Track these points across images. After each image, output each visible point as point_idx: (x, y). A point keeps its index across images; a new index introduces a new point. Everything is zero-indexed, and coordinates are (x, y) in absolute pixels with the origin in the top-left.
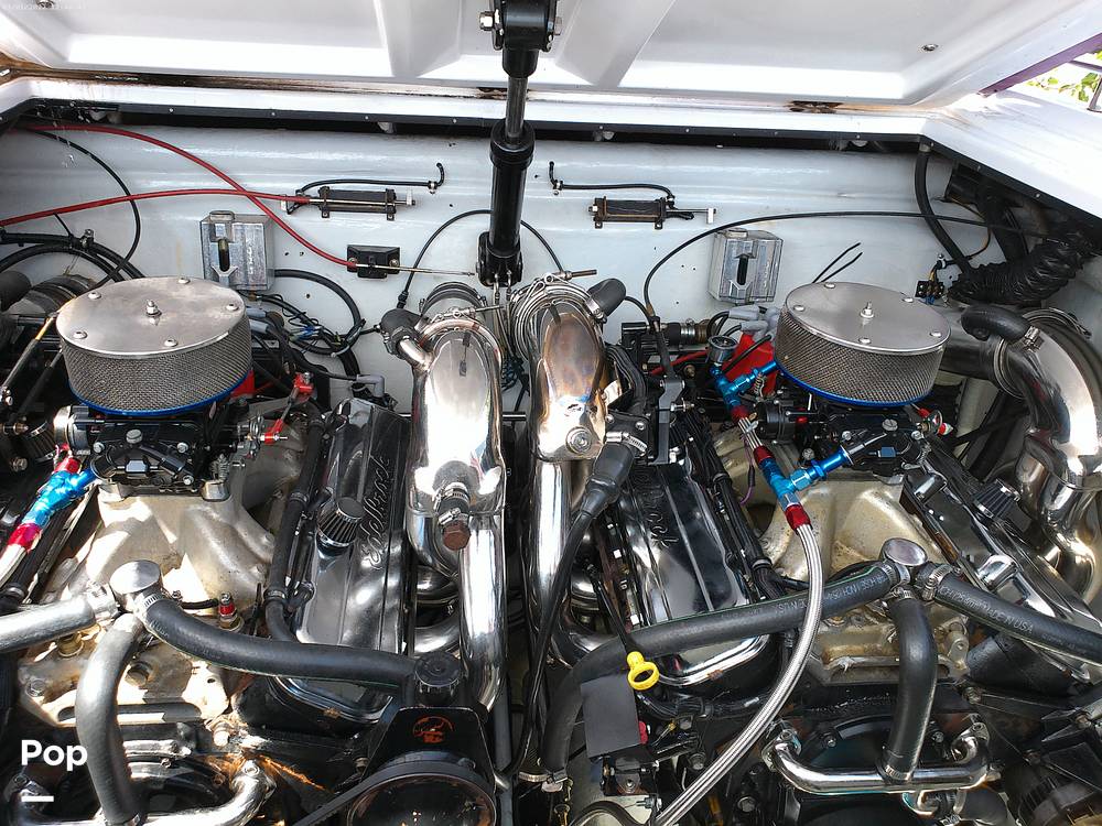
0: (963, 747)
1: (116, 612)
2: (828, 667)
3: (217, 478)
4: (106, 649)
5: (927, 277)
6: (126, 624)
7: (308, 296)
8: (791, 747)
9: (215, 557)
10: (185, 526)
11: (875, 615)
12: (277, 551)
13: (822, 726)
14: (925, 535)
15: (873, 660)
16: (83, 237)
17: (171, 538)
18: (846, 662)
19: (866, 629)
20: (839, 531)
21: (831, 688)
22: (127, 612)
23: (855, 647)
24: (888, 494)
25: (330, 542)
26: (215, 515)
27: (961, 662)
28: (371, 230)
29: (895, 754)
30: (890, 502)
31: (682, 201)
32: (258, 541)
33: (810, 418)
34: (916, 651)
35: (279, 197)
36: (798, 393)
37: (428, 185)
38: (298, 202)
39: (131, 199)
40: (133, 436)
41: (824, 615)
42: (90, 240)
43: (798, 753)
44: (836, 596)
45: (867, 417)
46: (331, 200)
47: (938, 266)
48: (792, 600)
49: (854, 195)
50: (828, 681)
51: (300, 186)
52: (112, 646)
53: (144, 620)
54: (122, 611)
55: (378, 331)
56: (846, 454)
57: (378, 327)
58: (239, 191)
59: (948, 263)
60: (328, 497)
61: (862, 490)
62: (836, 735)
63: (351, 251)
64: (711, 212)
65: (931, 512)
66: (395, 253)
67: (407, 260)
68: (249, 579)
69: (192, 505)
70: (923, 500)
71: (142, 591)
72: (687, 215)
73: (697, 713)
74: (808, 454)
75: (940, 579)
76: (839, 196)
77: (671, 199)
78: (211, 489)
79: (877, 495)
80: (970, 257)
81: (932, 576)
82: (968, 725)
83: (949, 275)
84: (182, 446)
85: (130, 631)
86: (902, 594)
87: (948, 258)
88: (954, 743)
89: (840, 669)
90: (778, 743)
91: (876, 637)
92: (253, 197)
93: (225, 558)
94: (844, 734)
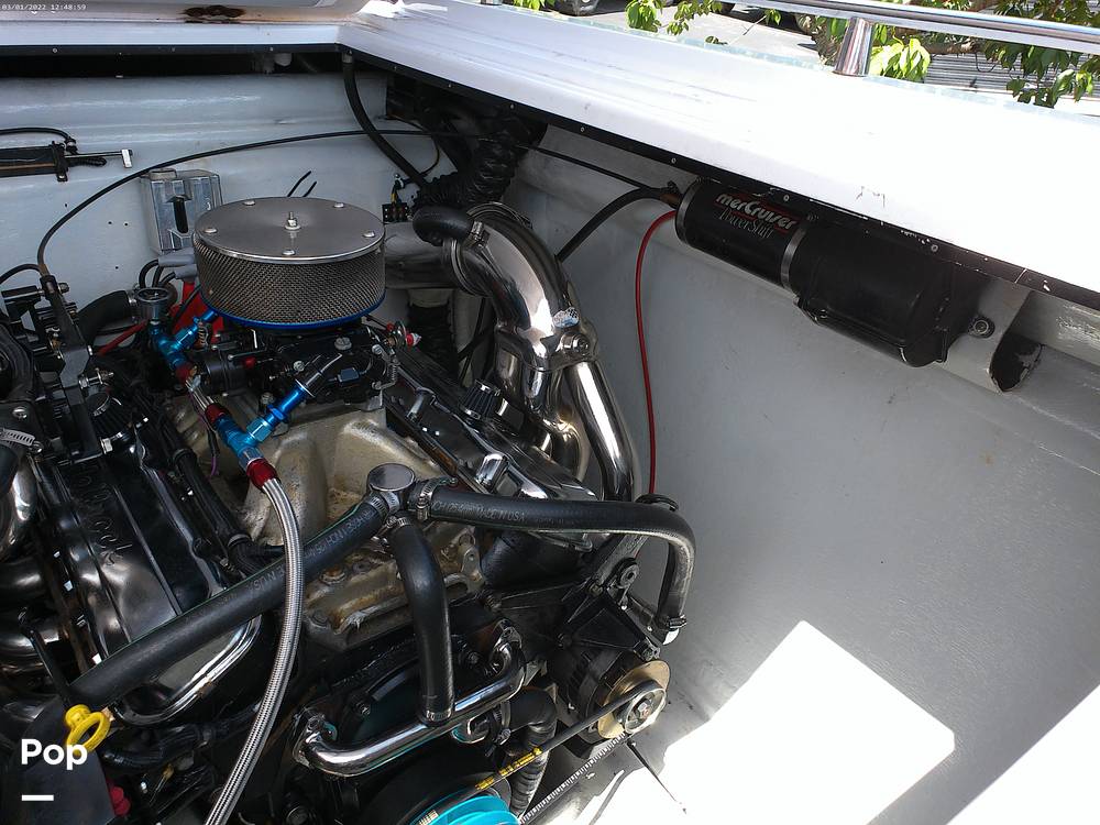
0: (499, 657)
2: (339, 631)
5: (390, 200)
8: (325, 736)
11: (378, 556)
13: (353, 696)
14: (422, 455)
15: (386, 605)
18: (356, 619)
19: (372, 573)
20: (330, 476)
21: (350, 652)
23: (366, 598)
24: (371, 421)
27: (476, 573)
29: (430, 697)
30: (375, 430)
31: (87, 144)
34: (421, 581)
36: (237, 330)
41: (310, 577)
43: (334, 738)
44: (320, 550)
45: (315, 341)
47: (397, 187)
48: (269, 571)
49: (293, 121)
50: (344, 646)
56: (303, 387)
59: (406, 182)
61: (342, 426)
62: (369, 701)
64: (125, 153)
65: (425, 429)
70: (417, 420)
72: (97, 161)
73: (194, 744)
74: (267, 399)
75: (430, 494)
76: (277, 122)
77: (71, 144)
79: (359, 426)
80: (425, 174)
81: (422, 495)
82: (498, 633)
83: (409, 194)
86: (397, 524)
87: (405, 177)
88: (491, 657)
89: (353, 628)
90: (309, 735)
91: (384, 579)
94: (377, 696)
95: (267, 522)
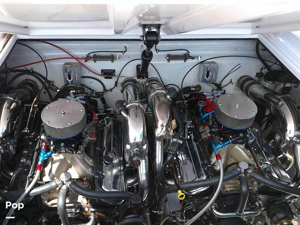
1: (62, 184)
2: (224, 190)
3: (80, 150)
4: (62, 194)
5: (259, 71)
6: (64, 187)
7: (91, 83)
8: (215, 207)
9: (81, 167)
10: (73, 159)
11: (236, 178)
12: (94, 163)
13: (223, 202)
14: (250, 155)
15: (235, 189)
16: (31, 70)
17: (69, 162)
18: (229, 190)
19: (234, 182)
20: (229, 154)
22: (64, 184)
23: (231, 186)
24: (241, 146)
25: (107, 162)
26: (79, 157)
27: (256, 188)
28: (107, 65)
29: (239, 209)
30: (242, 149)
31: (192, 53)
32: (90, 161)
33: (222, 130)
34: (244, 189)
35: (82, 59)
37: (122, 52)
38: (87, 58)
39: (44, 61)
40: (62, 145)
41: (223, 181)
43: (217, 208)
44: (226, 177)
45: (236, 133)
46: (96, 58)
47: (262, 69)
48: (216, 178)
49: (239, 49)
50: (225, 193)
51: (88, 53)
53: (68, 186)
54: (63, 184)
55: (110, 91)
56: (230, 141)
57: (110, 90)
59: (265, 68)
60: (104, 148)
61: (235, 146)
62: (226, 204)
63: (102, 71)
64: (199, 57)
65: (253, 148)
66: (114, 71)
67: (117, 73)
68: (89, 171)
69: (75, 155)
70: (251, 144)
71: (67, 180)
72: (193, 58)
73: (194, 201)
74: (222, 139)
75: (251, 172)
76: (235, 50)
77: (189, 53)
78: (79, 152)
79: (239, 147)
80: (271, 66)
81: (249, 172)
82: (257, 201)
83: (265, 71)
84: (73, 145)
85: (66, 189)
86: (242, 176)
87: (265, 67)
88: (254, 204)
89: (227, 191)
90: (213, 206)
91: (236, 183)
92: (76, 59)
93: (83, 167)
94: (228, 204)
95: (215, 162)
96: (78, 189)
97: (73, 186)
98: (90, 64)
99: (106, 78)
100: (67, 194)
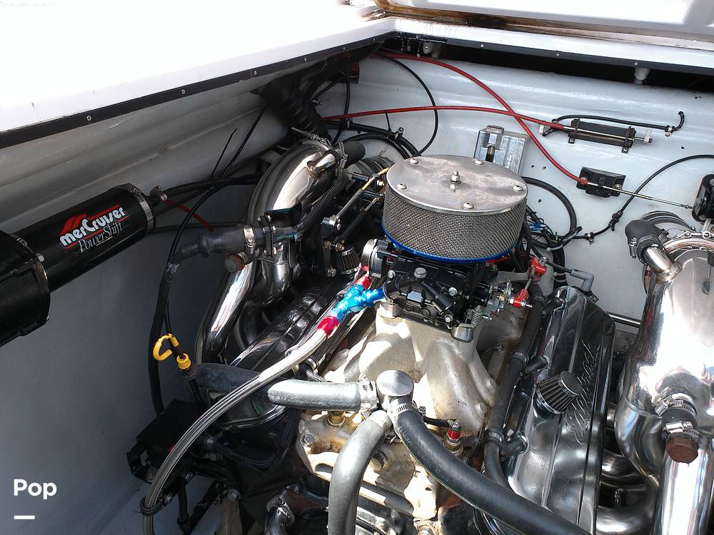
1: (375, 406)
3: (469, 322)
4: (363, 435)
6: (379, 419)
7: (540, 201)
9: (450, 385)
10: (431, 352)
12: (497, 396)
16: (397, 132)
17: (419, 357)
22: (382, 409)
25: (546, 404)
26: (457, 351)
28: (605, 158)
32: (484, 383)
35: (540, 122)
37: (666, 129)
38: (554, 128)
39: (435, 108)
40: (420, 272)
42: (400, 135)
46: (580, 130)
52: (368, 435)
53: (395, 423)
54: (380, 407)
55: (587, 238)
57: (589, 235)
58: (510, 112)
60: (543, 365)
63: (585, 172)
66: (621, 180)
67: (630, 186)
68: (473, 415)
69: (441, 338)
71: (398, 397)
78: (460, 331)
84: (453, 290)
85: (382, 425)
92: (519, 118)
93: (458, 390)
96: (423, 442)
97: (408, 423)
98: (557, 145)
99: (590, 190)
100: (379, 450)
